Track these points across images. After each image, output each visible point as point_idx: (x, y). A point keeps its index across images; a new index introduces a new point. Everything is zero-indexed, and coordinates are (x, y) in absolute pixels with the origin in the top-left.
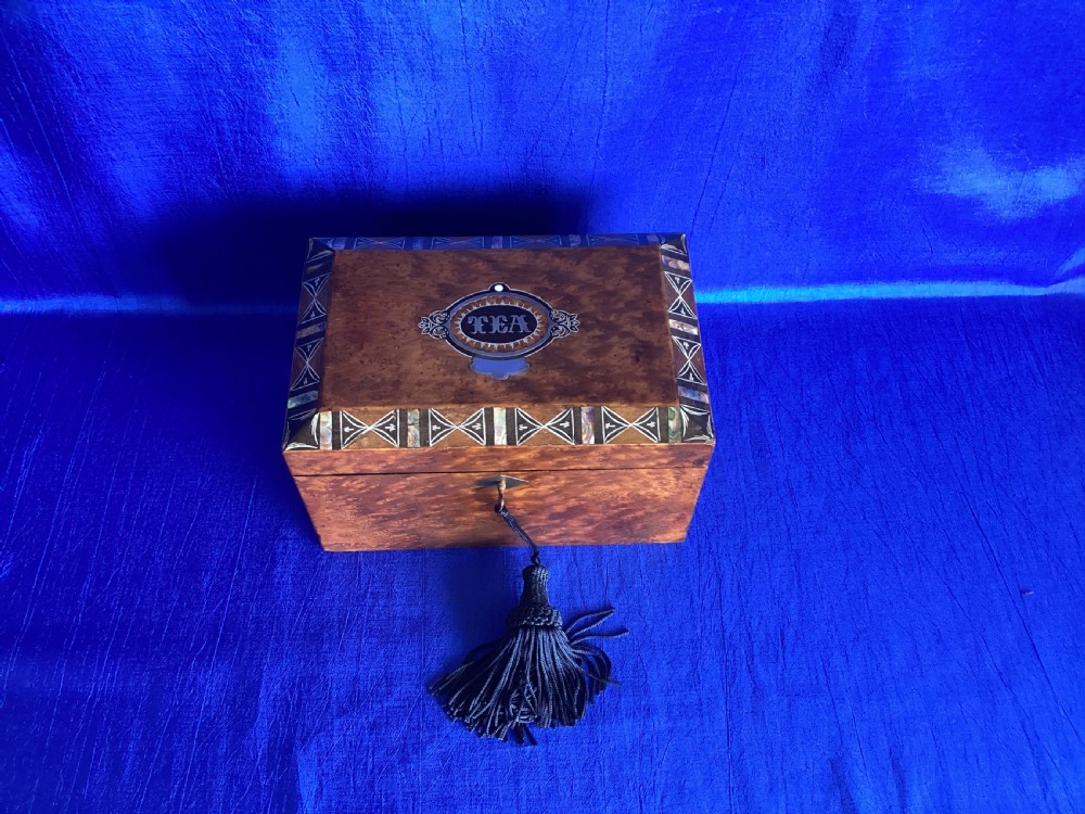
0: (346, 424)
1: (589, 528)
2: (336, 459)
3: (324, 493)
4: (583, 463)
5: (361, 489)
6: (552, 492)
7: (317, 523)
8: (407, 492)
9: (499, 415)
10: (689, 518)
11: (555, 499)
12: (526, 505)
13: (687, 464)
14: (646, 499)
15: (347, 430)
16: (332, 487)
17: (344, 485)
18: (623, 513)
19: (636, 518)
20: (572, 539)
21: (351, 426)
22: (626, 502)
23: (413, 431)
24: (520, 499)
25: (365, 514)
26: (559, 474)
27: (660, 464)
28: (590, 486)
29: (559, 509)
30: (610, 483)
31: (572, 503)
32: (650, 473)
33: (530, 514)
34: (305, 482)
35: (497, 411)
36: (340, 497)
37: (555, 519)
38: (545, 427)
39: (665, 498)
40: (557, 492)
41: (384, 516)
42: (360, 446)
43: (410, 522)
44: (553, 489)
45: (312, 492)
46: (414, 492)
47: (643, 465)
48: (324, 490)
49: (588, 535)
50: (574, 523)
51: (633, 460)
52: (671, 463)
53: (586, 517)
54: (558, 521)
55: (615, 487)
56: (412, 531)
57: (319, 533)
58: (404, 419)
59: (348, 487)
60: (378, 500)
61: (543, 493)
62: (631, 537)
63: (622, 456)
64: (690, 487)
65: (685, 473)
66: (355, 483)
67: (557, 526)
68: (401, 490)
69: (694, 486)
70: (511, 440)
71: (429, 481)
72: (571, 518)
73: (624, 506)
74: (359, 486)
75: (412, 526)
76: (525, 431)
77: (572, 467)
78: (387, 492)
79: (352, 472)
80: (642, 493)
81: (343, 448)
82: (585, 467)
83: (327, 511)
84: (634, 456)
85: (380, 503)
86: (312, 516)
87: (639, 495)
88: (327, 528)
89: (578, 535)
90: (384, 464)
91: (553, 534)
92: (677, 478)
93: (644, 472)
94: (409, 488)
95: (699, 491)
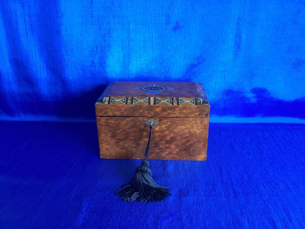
0: (112, 99)
1: (177, 150)
2: (108, 109)
3: (103, 125)
4: (174, 114)
5: (114, 124)
6: (166, 128)
7: (100, 142)
8: (126, 126)
9: (152, 99)
10: (207, 145)
11: (167, 132)
12: (159, 135)
13: (204, 116)
14: (193, 134)
15: (112, 100)
16: (106, 122)
17: (109, 122)
18: (187, 142)
19: (191, 145)
20: (172, 156)
21: (113, 100)
22: (187, 135)
23: (129, 101)
24: (157, 132)
25: (113, 138)
26: (168, 119)
27: (196, 116)
28: (177, 126)
29: (168, 138)
30: (182, 125)
31: (172, 135)
32: (193, 120)
33: (160, 140)
34: (99, 119)
35: (151, 98)
36: (108, 128)
37: (167, 144)
38: (164, 101)
39: (198, 133)
40: (168, 128)
41: (119, 139)
42: (115, 104)
43: (125, 143)
44: (166, 127)
45: (100, 124)
46: (127, 127)
47: (191, 116)
48: (103, 124)
49: (177, 154)
50: (173, 146)
51: (188, 113)
52: (199, 115)
53: (176, 143)
54: (168, 145)
55: (183, 127)
56: (126, 148)
57: (100, 147)
58: (127, 98)
59: (110, 123)
60: (118, 130)
61: (163, 129)
62: (190, 156)
63: (185, 111)
64: (205, 128)
65: (203, 120)
66: (112, 120)
67: (168, 148)
68: (124, 125)
69: (206, 128)
70: (155, 103)
71: (132, 121)
72: (172, 144)
73: (187, 137)
74: (113, 122)
75: (126, 145)
76: (158, 102)
77: (171, 116)
78: (121, 126)
79: (112, 115)
80: (192, 130)
81: (110, 104)
82: (175, 116)
83: (103, 135)
84: (189, 111)
85: (118, 132)
86: (99, 138)
87: (191, 132)
88: (102, 145)
89: (174, 154)
90: (121, 112)
91: (166, 153)
92: (201, 123)
93: (191, 119)
94: (127, 124)
95: (208, 131)
